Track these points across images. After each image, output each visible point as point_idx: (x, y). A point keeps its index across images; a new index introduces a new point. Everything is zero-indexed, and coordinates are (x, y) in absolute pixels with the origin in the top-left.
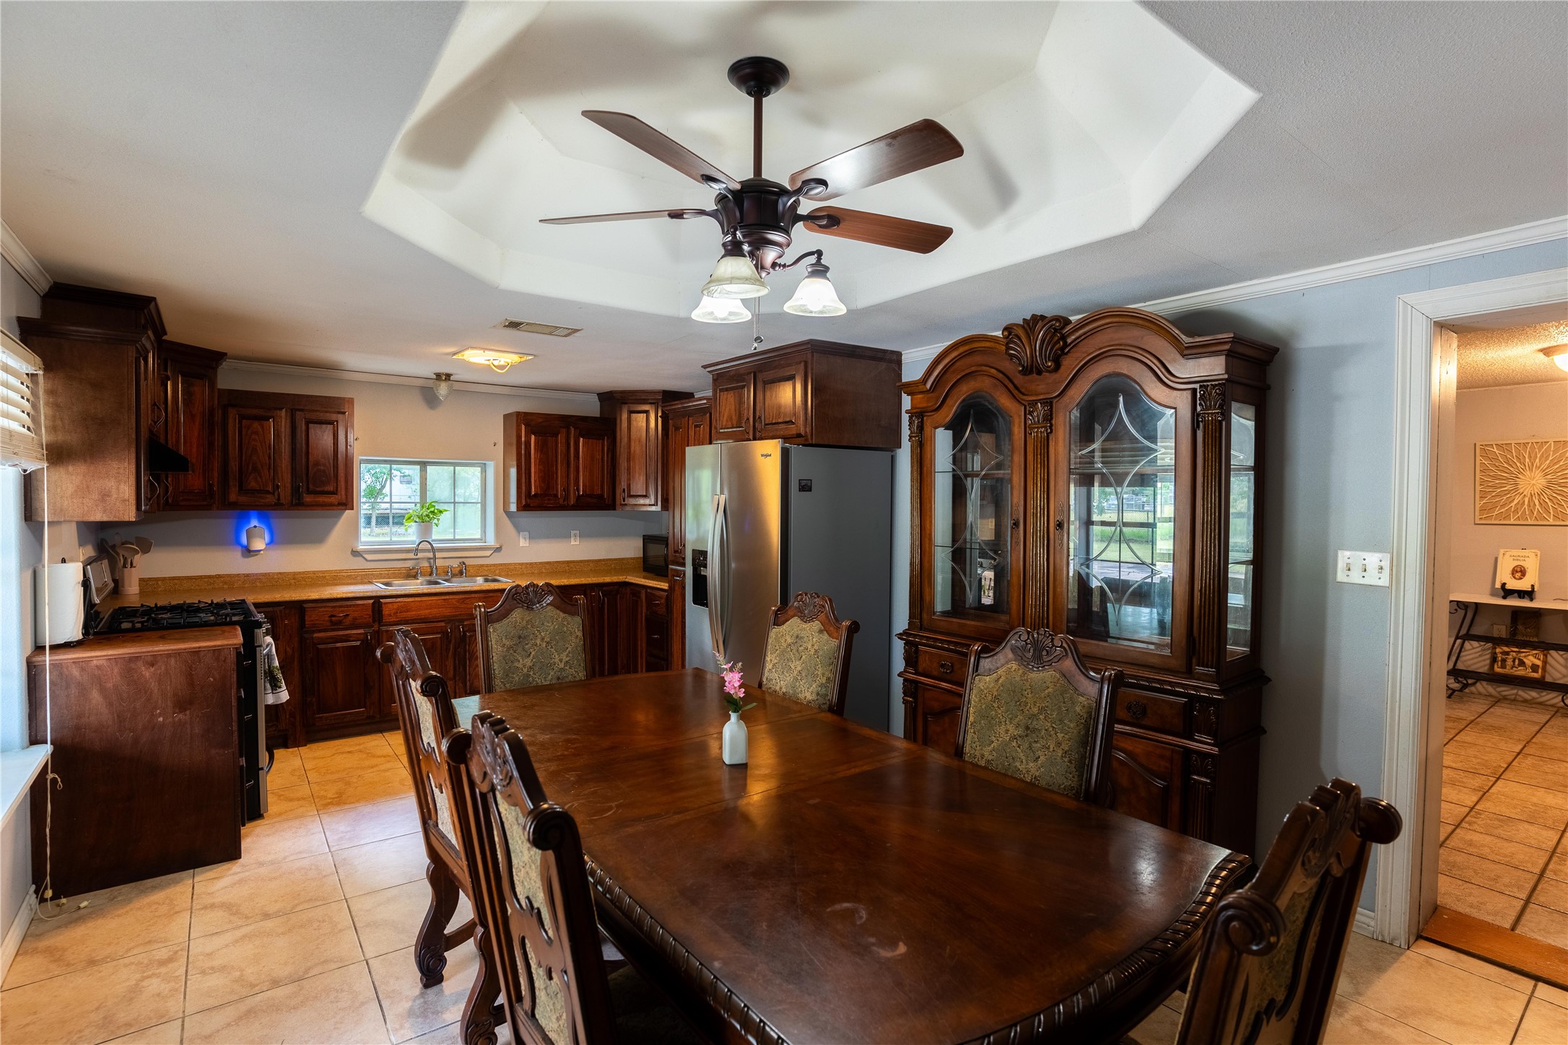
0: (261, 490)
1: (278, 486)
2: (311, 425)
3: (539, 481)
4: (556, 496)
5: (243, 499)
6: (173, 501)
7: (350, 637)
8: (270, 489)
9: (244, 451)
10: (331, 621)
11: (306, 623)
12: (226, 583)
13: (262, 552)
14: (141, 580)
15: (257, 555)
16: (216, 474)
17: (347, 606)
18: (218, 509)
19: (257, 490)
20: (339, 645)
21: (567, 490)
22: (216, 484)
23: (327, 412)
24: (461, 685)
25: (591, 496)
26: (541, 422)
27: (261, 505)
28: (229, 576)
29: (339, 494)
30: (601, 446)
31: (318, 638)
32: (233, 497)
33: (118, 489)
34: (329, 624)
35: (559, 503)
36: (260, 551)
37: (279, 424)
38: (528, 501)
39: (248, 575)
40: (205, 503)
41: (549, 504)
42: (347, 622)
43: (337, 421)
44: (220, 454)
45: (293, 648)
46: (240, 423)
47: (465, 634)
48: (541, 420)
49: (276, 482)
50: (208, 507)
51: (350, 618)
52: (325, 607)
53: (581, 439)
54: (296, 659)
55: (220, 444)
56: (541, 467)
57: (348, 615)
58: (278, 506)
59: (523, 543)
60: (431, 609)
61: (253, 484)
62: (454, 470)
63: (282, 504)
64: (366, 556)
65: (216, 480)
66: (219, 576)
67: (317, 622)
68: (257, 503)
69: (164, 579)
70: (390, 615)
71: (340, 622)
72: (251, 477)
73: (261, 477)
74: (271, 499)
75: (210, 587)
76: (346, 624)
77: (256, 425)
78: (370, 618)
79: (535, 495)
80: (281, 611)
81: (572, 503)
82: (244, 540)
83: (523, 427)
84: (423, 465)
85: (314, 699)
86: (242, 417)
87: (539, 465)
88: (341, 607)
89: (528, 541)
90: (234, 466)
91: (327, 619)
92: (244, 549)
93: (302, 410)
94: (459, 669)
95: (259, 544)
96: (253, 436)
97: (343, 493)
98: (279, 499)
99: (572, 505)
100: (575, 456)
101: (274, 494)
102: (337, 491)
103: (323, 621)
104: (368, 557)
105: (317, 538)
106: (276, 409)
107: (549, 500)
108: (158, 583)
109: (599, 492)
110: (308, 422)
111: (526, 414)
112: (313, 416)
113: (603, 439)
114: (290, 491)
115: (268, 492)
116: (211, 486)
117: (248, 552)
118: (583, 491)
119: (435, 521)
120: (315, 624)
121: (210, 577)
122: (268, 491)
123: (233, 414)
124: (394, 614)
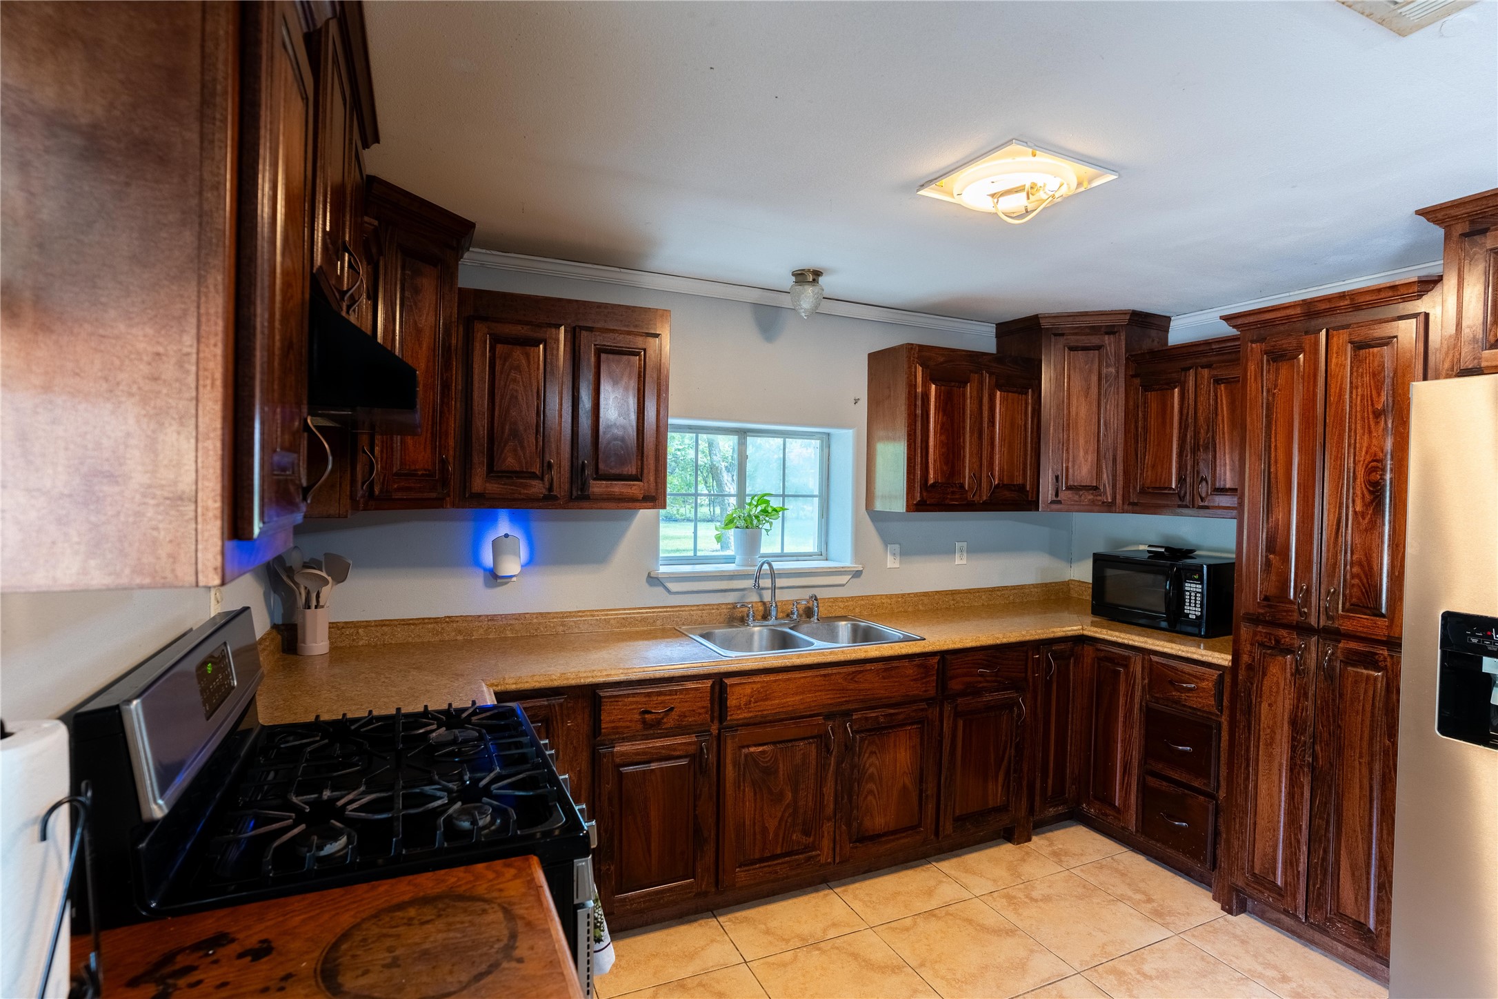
0: (522, 472)
1: (550, 466)
2: (603, 356)
3: (940, 462)
4: (962, 486)
5: (493, 488)
6: (381, 491)
7: (675, 750)
8: (536, 469)
9: (497, 404)
10: (644, 722)
11: (603, 726)
12: (460, 632)
13: (514, 579)
14: (333, 626)
15: (506, 583)
16: (451, 443)
17: (671, 693)
18: (453, 505)
19: (516, 472)
20: (654, 766)
21: (977, 477)
22: (451, 460)
23: (629, 333)
24: (844, 827)
25: (1008, 487)
26: (942, 363)
27: (523, 499)
28: (465, 618)
29: (645, 481)
30: (1024, 405)
31: (622, 754)
32: (478, 483)
33: (152, 447)
34: (640, 726)
35: (967, 499)
36: (511, 577)
37: (555, 352)
38: (925, 494)
39: (492, 618)
40: (434, 495)
41: (952, 500)
42: (670, 722)
43: (645, 350)
44: (458, 405)
45: (580, 771)
46: (493, 349)
47: (854, 737)
48: (941, 359)
49: (547, 458)
50: (436, 503)
51: (674, 715)
52: (634, 695)
53: (998, 393)
54: (583, 792)
55: (460, 387)
56: (943, 438)
57: (672, 709)
58: (549, 500)
59: (892, 562)
60: (803, 693)
61: (510, 462)
62: (784, 445)
63: (555, 498)
64: (671, 586)
65: (451, 452)
66: (450, 620)
67: (621, 724)
68: (516, 496)
69: (367, 625)
70: (739, 708)
71: (658, 723)
72: (507, 448)
73: (523, 447)
74: (538, 488)
75: (437, 639)
76: (668, 726)
77: (518, 353)
78: (706, 713)
79: (933, 485)
80: (561, 705)
81: (985, 498)
82: (487, 558)
83: (919, 369)
84: (743, 434)
85: (612, 868)
86: (496, 340)
87: (941, 434)
88: (659, 694)
89: (898, 558)
90: (481, 425)
91: (637, 717)
92: (488, 573)
93: (590, 329)
94: (842, 799)
95: (511, 566)
96: (513, 374)
97: (652, 479)
98: (550, 489)
99: (984, 503)
100: (989, 419)
101: (542, 479)
102: (642, 475)
103: (631, 721)
104: (673, 587)
105: (595, 556)
106: (550, 325)
107: (953, 493)
108: (358, 632)
109: (1020, 481)
110: (600, 351)
111: (922, 348)
112: (608, 341)
113: (1026, 393)
114: (567, 475)
115: (533, 476)
116: (444, 463)
117: (494, 577)
118: (999, 479)
119: (767, 526)
120: (617, 728)
121: (436, 620)
122: (534, 473)
123: (481, 332)
124: (746, 704)
